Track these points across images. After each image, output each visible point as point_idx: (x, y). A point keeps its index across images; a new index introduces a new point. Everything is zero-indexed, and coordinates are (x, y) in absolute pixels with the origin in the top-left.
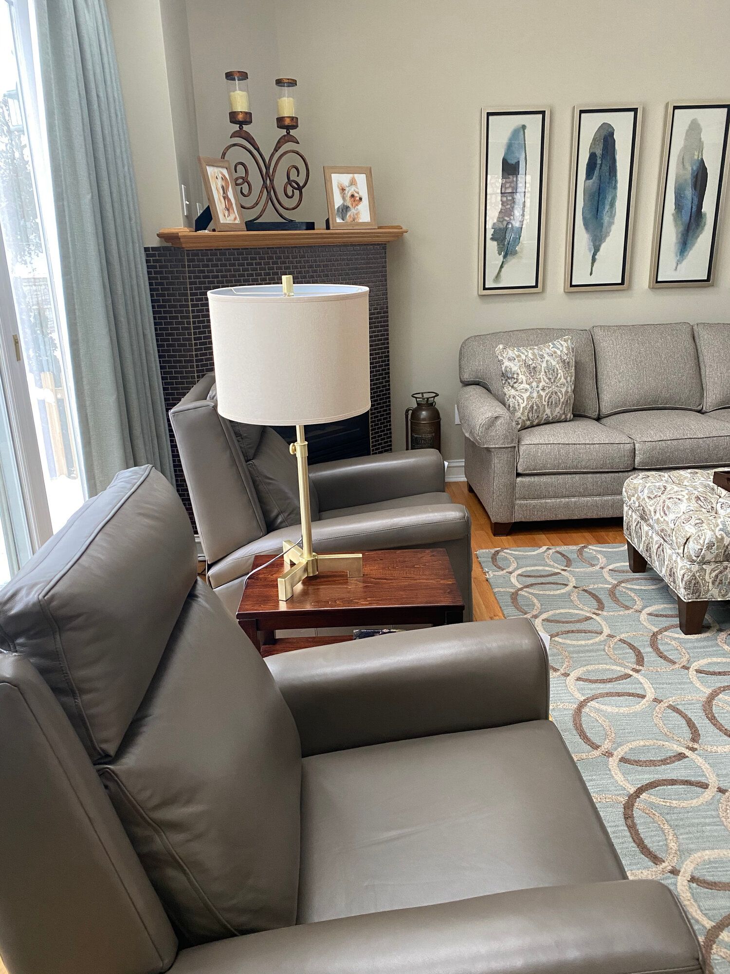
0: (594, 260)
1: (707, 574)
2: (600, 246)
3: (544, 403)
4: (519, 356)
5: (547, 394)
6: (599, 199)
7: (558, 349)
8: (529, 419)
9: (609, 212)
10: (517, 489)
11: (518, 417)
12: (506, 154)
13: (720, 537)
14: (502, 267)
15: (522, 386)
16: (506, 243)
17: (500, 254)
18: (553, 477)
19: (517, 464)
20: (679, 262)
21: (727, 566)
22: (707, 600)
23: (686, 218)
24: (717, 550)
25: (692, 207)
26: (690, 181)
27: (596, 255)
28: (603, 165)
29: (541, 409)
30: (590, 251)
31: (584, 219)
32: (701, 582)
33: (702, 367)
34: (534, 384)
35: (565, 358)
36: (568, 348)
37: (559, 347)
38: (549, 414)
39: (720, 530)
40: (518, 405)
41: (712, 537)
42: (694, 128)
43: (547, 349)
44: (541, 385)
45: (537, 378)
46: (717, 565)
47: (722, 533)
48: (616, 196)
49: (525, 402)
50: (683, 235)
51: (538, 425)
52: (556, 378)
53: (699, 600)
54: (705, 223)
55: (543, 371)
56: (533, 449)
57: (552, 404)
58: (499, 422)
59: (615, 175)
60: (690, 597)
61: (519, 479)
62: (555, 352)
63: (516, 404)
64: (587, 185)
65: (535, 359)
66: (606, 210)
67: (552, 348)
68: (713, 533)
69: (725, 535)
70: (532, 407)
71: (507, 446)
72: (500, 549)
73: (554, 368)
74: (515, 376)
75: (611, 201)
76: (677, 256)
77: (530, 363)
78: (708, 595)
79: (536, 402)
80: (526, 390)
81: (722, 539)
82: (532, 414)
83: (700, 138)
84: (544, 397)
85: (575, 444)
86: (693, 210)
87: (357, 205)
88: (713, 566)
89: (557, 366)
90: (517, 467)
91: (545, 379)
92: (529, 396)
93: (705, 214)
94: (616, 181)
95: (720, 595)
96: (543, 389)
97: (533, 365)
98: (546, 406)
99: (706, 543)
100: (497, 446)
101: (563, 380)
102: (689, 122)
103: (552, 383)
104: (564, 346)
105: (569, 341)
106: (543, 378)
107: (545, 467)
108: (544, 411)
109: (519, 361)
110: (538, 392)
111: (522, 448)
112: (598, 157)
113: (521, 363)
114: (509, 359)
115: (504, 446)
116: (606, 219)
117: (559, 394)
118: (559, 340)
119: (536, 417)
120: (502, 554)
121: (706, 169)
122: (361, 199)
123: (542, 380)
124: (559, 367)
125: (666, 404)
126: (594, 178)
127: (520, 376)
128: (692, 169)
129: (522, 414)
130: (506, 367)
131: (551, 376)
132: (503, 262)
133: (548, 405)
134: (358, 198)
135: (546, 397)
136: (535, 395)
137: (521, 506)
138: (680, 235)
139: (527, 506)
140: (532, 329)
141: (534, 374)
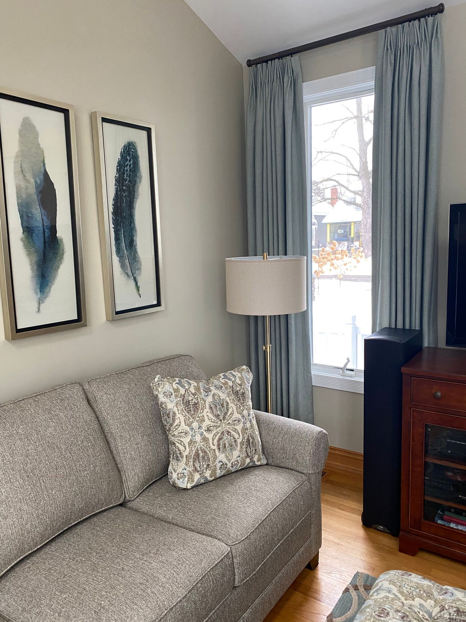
20: (40, 302)
23: (40, 244)
25: (44, 231)
26: (35, 197)
33: (111, 440)
42: (29, 130)
50: (39, 266)
54: (63, 250)
76: (37, 294)
83: (39, 145)
86: (46, 235)
93: (62, 240)
102: (21, 121)
121: (52, 184)
128: (36, 182)
138: (35, 267)
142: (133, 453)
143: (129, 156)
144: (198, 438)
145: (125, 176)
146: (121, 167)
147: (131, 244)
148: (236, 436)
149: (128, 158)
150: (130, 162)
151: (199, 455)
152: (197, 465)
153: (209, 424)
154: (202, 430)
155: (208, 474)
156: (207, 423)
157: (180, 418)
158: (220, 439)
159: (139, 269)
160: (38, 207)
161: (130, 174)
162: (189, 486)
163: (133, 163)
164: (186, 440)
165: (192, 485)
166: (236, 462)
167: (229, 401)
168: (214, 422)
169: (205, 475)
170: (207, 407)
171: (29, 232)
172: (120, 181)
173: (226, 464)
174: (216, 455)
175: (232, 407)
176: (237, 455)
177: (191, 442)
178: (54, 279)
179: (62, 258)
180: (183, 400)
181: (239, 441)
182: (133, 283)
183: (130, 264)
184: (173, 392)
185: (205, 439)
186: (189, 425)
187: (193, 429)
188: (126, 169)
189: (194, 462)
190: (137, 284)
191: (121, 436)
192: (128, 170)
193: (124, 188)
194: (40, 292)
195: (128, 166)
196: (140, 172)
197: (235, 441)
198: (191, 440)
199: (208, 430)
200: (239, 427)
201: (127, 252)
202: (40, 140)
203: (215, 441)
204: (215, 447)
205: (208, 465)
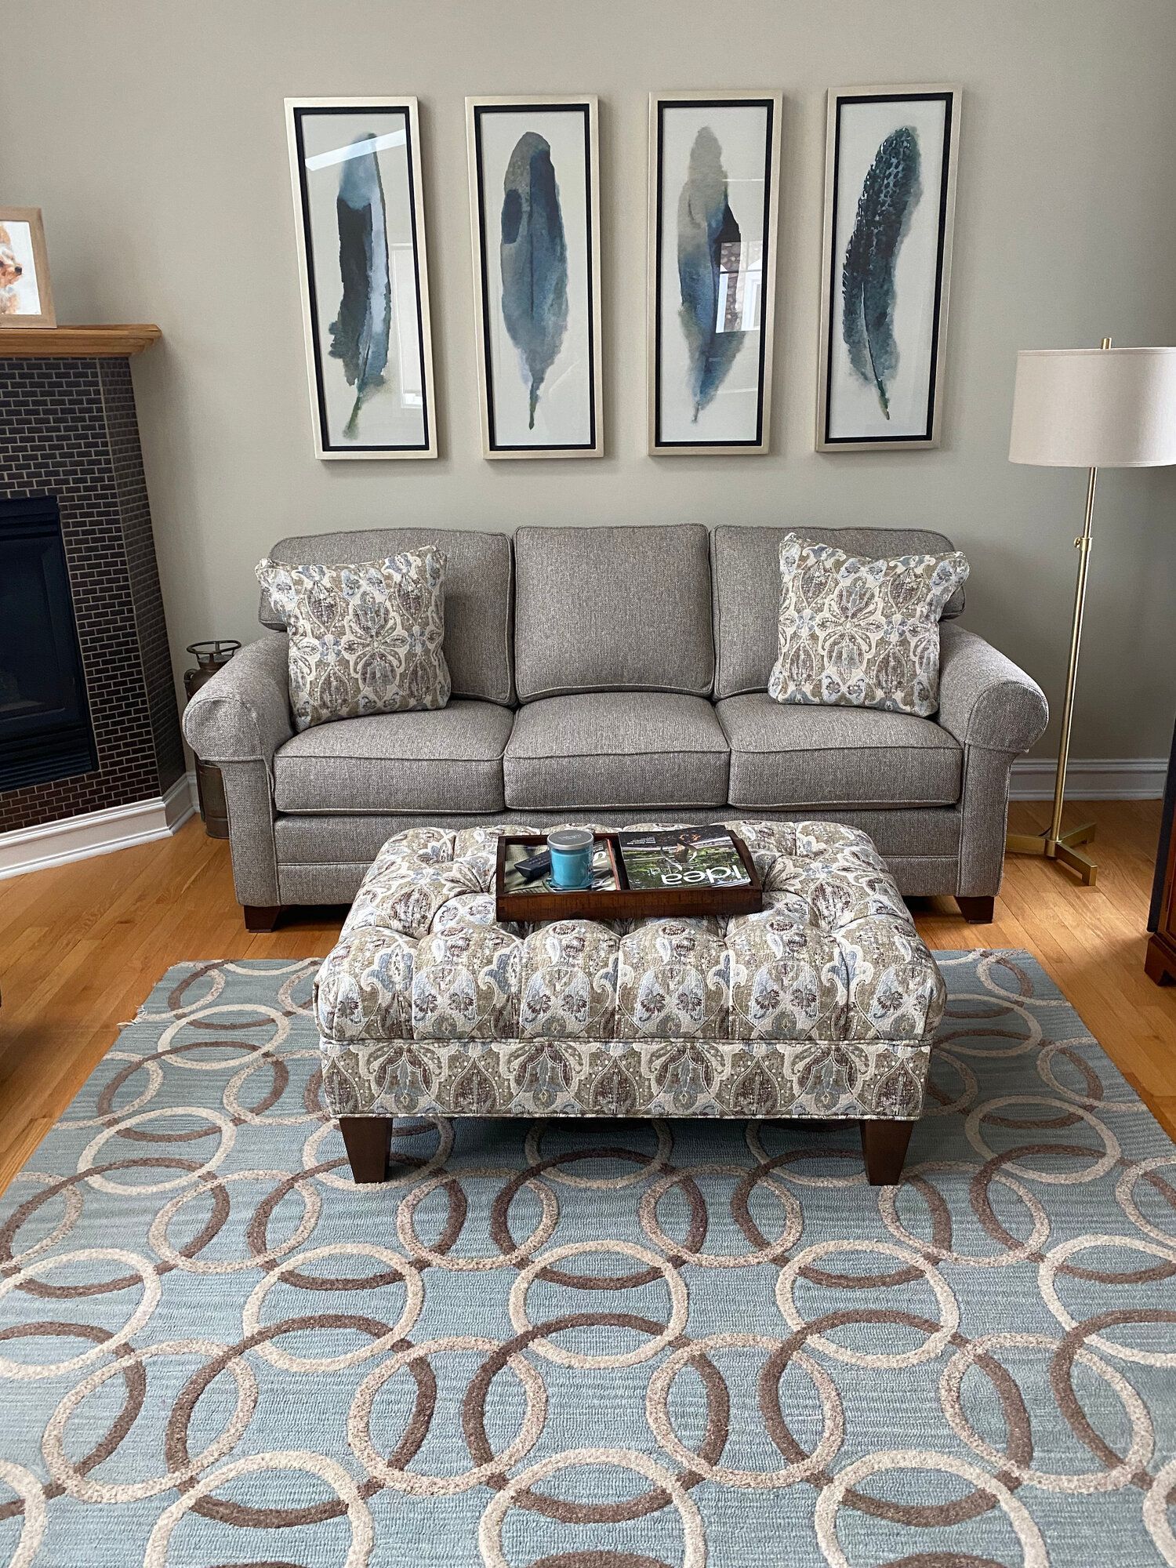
0: (534, 399)
1: (360, 1064)
2: (543, 371)
3: (353, 675)
4: (299, 582)
5: (359, 657)
6: (532, 281)
7: (398, 570)
8: (324, 705)
9: (556, 306)
10: (279, 841)
11: (305, 700)
12: (343, 190)
13: (369, 989)
14: (357, 408)
15: (305, 641)
16: (361, 362)
17: (351, 383)
18: (347, 820)
19: (273, 794)
20: (699, 406)
21: (401, 1049)
22: (374, 1115)
23: (707, 321)
24: (365, 1015)
25: (715, 300)
26: (706, 249)
27: (538, 388)
28: (535, 215)
29: (349, 685)
30: (526, 381)
31: (508, 319)
32: (351, 1080)
33: (716, 611)
34: (329, 638)
35: (410, 589)
36: (421, 571)
37: (402, 567)
38: (372, 697)
39: (372, 974)
40: (303, 677)
41: (351, 990)
42: (706, 146)
43: (372, 571)
44: (344, 640)
45: (336, 627)
46: (381, 1045)
47: (375, 980)
48: (566, 275)
49: (314, 673)
50: (702, 353)
51: (354, 715)
52: (382, 627)
53: (357, 1116)
55: (351, 611)
56: (300, 767)
57: (374, 677)
58: (222, 711)
59: (561, 236)
60: (337, 1109)
61: (280, 824)
62: (389, 577)
63: (300, 675)
64: (506, 252)
65: (336, 590)
66: (549, 302)
67: (387, 568)
68: (353, 981)
69: (379, 986)
70: (328, 682)
71: (241, 758)
72: (220, 961)
73: (379, 607)
74: (292, 620)
75: (557, 284)
76: (695, 395)
77: (322, 596)
78: (374, 1107)
79: (335, 674)
80: (313, 649)
81: (374, 993)
82: (331, 695)
83: (720, 167)
84: (352, 664)
85: (381, 759)
86: (719, 307)
87: (10, 282)
88: (372, 1047)
89: (388, 604)
90: (273, 800)
91: (356, 628)
92: (320, 661)
94: (563, 247)
95: (401, 1106)
96: (350, 648)
97: (329, 600)
98: (360, 681)
99: (338, 1001)
100: (223, 758)
101: (400, 631)
102: (696, 135)
103: (372, 636)
104: (413, 566)
105: (429, 556)
106: (350, 627)
107: (324, 801)
108: (358, 690)
109: (298, 592)
110: (338, 653)
111: (280, 764)
112: (524, 201)
113: (302, 596)
114: (280, 588)
115: (236, 759)
116: (550, 320)
117: (391, 658)
118: (408, 554)
119: (340, 701)
120: (214, 973)
121: (737, 225)
122: (19, 270)
123: (347, 630)
124: (392, 605)
125: (640, 680)
126: (519, 239)
127: (301, 622)
128: (709, 225)
129: (310, 695)
130: (276, 602)
131: (370, 624)
132: (359, 399)
133: (365, 679)
134: (12, 269)
135: (356, 664)
136: (331, 658)
137: (288, 874)
138: (697, 355)
139: (300, 876)
140: (400, 529)
141: (328, 618)
142: (736, 635)
143: (897, 156)
144: (804, 633)
145: (882, 195)
146: (873, 181)
147: (880, 322)
148: (865, 647)
149: (894, 161)
150: (897, 167)
151: (799, 656)
152: (795, 671)
153: (827, 616)
154: (813, 623)
155: (807, 688)
156: (826, 614)
157: (792, 597)
158: (835, 643)
159: (893, 367)
160: (709, 264)
161: (895, 192)
162: (781, 698)
163: (903, 170)
164: (790, 631)
165: (784, 697)
166: (856, 688)
167: (877, 594)
168: (835, 616)
169: (804, 689)
170: (836, 592)
171: (691, 302)
172: (867, 208)
173: (838, 684)
174: (823, 665)
175: (879, 603)
176: (858, 677)
177: (795, 635)
178: (725, 374)
179: (741, 343)
180: (805, 574)
181: (867, 656)
182: (875, 392)
183: (871, 356)
184: (797, 559)
185: (814, 637)
186: (799, 612)
187: (802, 617)
188: (886, 182)
189: (791, 664)
190: (883, 393)
191: (729, 609)
192: (891, 185)
193: (877, 218)
194: (701, 393)
195: (892, 177)
196: (920, 184)
197: (860, 654)
198: (795, 633)
199: (823, 625)
200: (875, 637)
201: (869, 335)
202: (723, 159)
203: (827, 644)
204: (825, 653)
205: (809, 676)
